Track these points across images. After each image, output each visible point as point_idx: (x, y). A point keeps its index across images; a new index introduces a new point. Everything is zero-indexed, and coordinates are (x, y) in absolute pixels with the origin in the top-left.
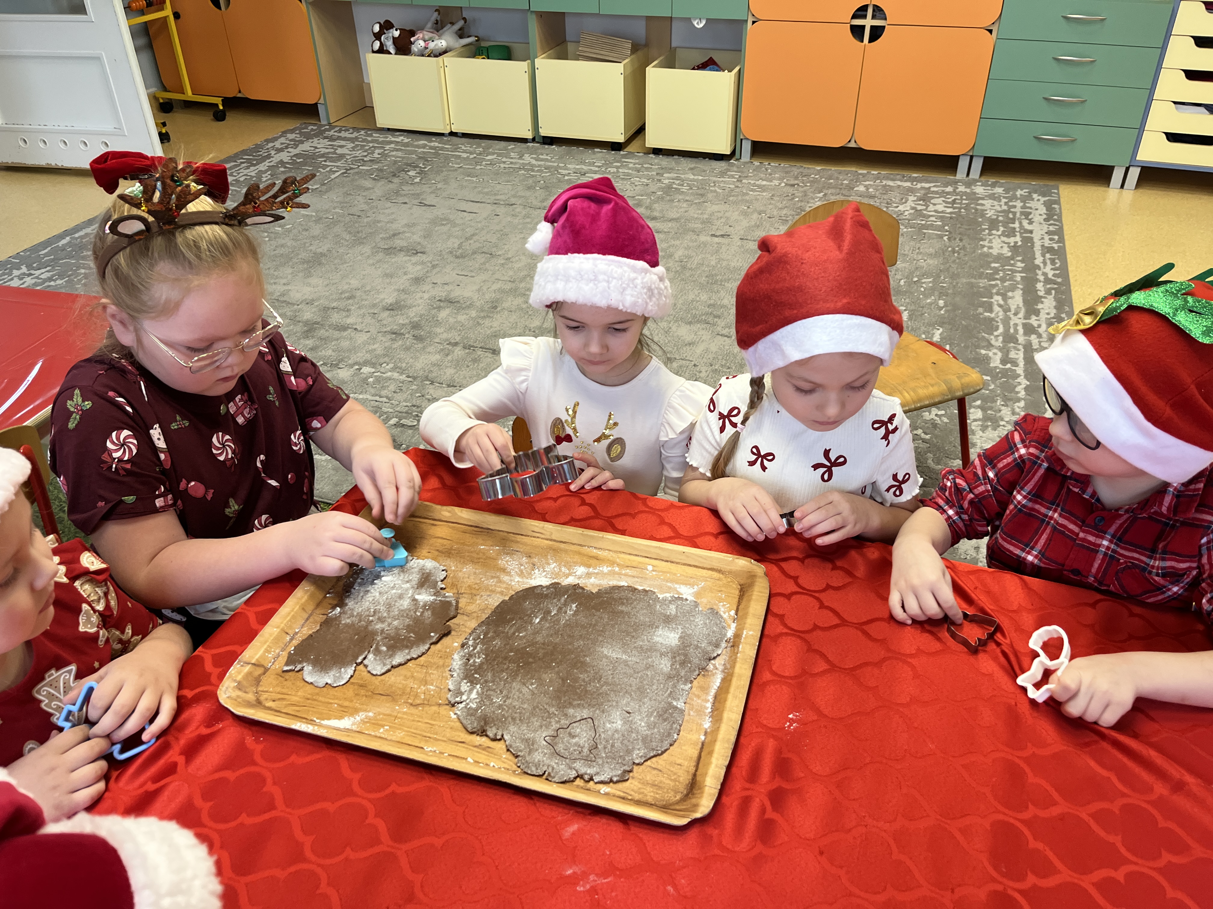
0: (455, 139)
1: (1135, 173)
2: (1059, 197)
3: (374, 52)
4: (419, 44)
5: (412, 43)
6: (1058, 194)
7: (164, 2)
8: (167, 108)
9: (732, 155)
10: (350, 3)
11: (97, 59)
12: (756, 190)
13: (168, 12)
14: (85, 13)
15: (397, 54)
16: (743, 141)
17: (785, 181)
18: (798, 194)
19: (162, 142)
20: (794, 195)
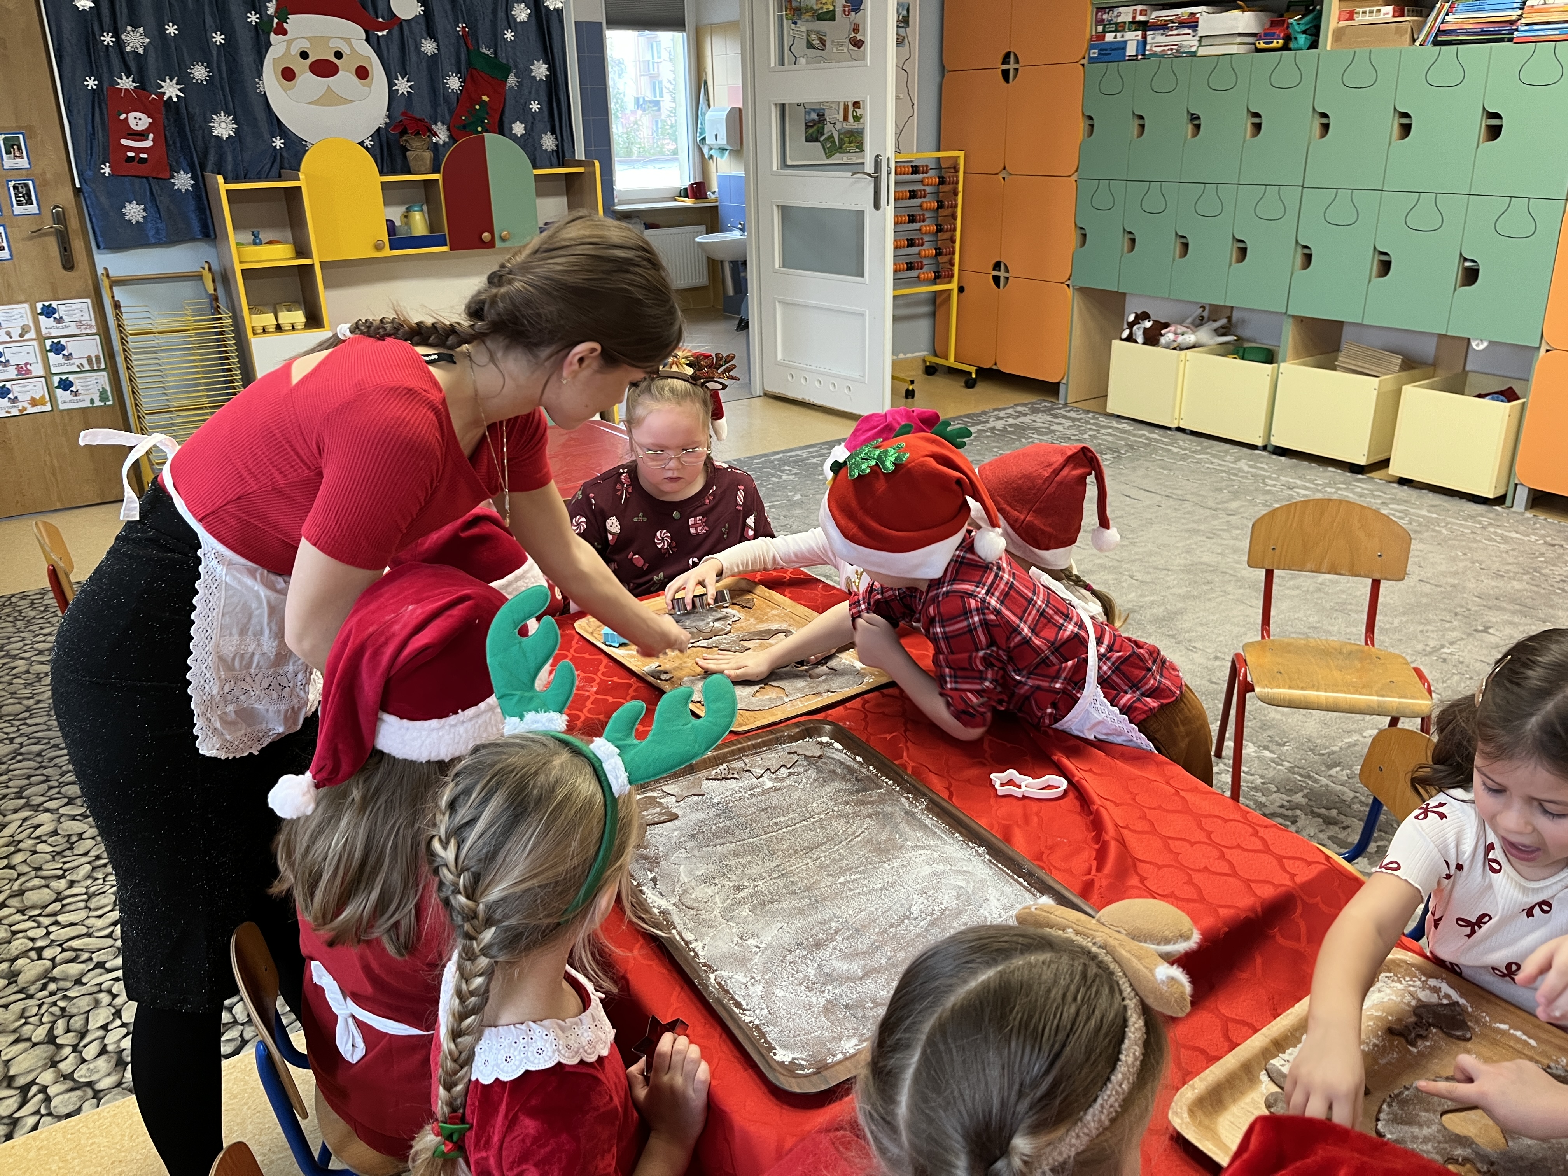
3: (1122, 340)
4: (1168, 336)
5: (1162, 335)
7: (952, 276)
8: (930, 370)
9: (1500, 500)
10: (1124, 294)
11: (863, 315)
12: (1495, 541)
13: (954, 285)
14: (862, 276)
15: (1144, 343)
16: (1519, 487)
17: (1548, 539)
18: (1550, 555)
19: (907, 397)
20: (1542, 554)
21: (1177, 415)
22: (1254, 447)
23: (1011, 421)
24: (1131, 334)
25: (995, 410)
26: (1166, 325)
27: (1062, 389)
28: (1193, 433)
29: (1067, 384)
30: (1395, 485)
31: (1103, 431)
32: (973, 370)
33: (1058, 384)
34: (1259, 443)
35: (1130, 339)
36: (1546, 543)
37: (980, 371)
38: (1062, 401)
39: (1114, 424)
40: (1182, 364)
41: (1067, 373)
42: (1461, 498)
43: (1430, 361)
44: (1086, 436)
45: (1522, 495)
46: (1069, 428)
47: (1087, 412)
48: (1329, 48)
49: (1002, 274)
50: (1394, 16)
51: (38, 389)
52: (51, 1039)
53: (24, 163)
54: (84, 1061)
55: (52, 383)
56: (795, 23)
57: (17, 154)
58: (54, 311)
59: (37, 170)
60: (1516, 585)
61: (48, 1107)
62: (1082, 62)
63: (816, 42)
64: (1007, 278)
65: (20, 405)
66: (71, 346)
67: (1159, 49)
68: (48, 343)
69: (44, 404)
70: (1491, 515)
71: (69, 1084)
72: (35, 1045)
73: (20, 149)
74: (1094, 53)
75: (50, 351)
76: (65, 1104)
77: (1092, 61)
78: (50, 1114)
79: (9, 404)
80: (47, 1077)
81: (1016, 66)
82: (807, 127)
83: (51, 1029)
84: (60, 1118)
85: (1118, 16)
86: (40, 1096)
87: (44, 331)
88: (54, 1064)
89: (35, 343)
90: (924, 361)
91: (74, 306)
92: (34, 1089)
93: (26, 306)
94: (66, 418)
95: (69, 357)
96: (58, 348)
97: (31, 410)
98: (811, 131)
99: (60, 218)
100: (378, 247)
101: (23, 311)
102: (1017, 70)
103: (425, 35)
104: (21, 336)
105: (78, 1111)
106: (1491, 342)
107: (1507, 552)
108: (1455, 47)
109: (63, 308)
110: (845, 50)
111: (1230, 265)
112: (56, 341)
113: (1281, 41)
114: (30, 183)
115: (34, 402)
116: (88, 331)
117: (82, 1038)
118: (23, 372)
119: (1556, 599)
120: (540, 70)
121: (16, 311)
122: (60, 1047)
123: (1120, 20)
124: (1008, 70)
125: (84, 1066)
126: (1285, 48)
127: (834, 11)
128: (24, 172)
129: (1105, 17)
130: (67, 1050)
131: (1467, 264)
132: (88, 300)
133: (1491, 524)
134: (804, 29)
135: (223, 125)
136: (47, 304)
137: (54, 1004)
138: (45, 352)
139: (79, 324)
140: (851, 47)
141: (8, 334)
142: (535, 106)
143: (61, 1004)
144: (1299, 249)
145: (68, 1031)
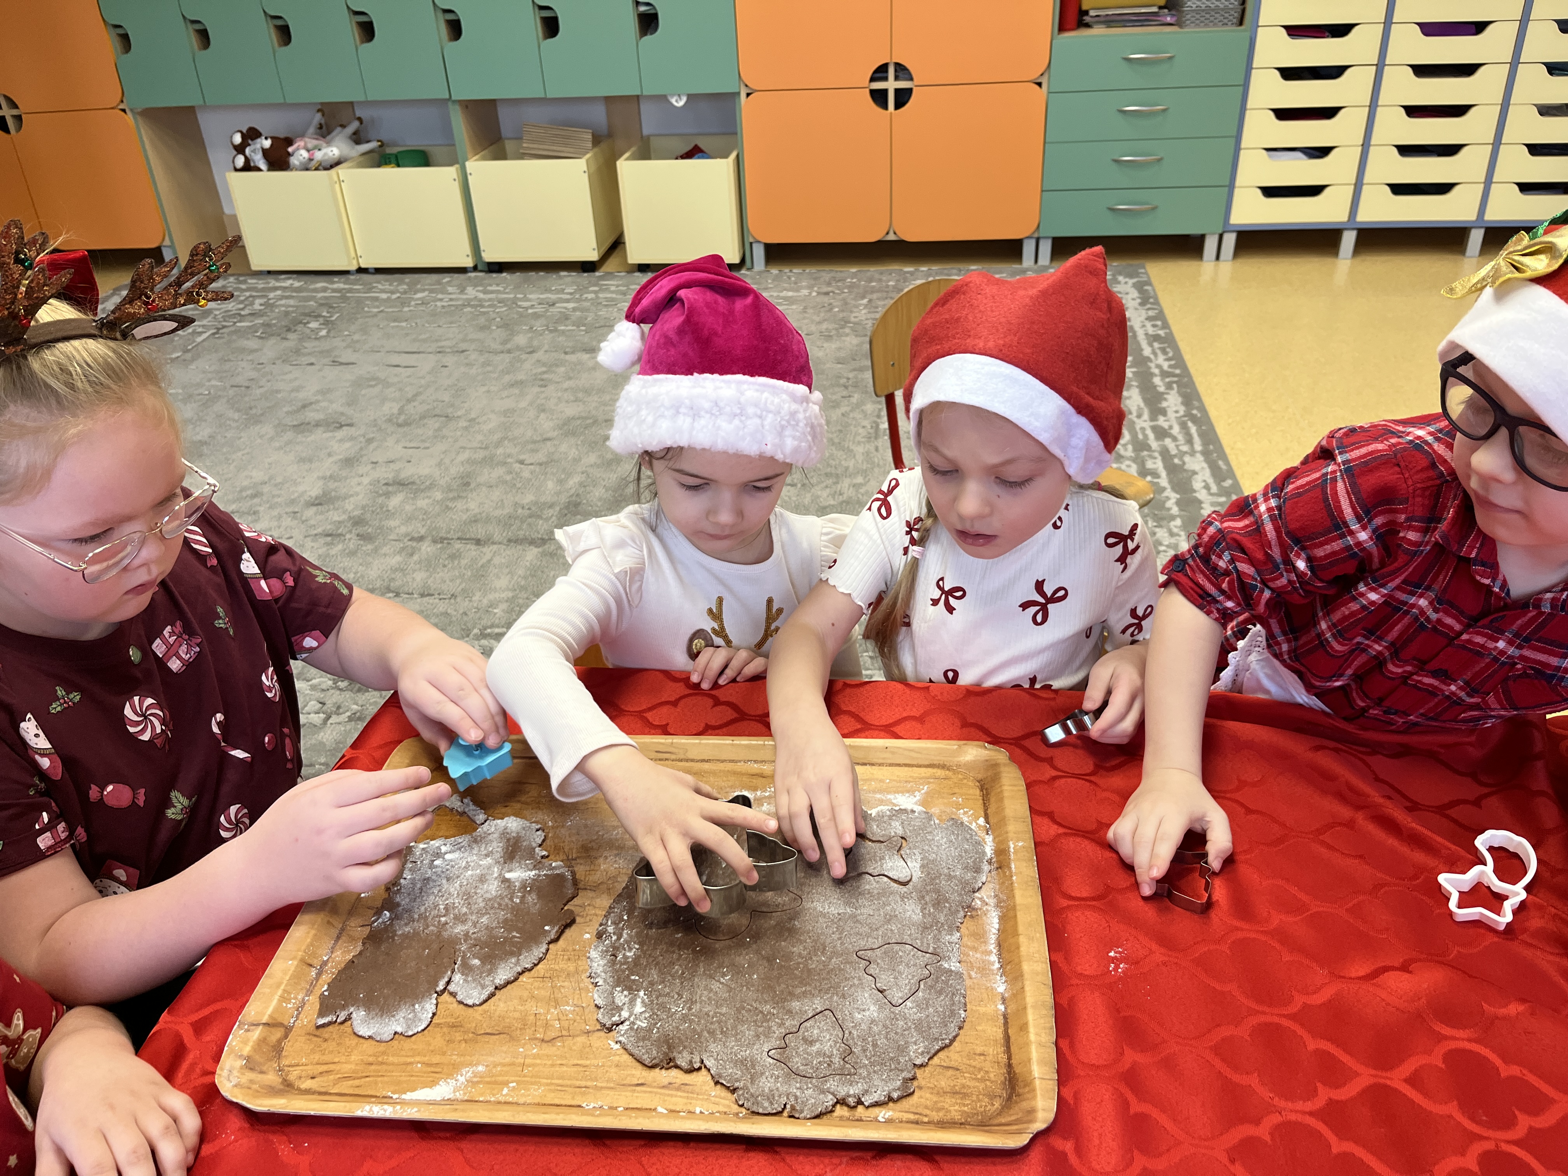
0: (365, 277)
1: (1230, 240)
2: (1149, 277)
3: (236, 170)
4: (299, 154)
5: (289, 155)
6: (1146, 273)
10: (193, 108)
16: (754, 245)
21: (353, 254)
22: (462, 270)
24: (247, 160)
26: (289, 142)
28: (379, 271)
40: (337, 186)
41: (167, 232)
45: (759, 253)
49: (6, 112)
64: (18, 117)
106: (690, 97)
111: (357, 48)
131: (642, 9)
144: (440, 14)
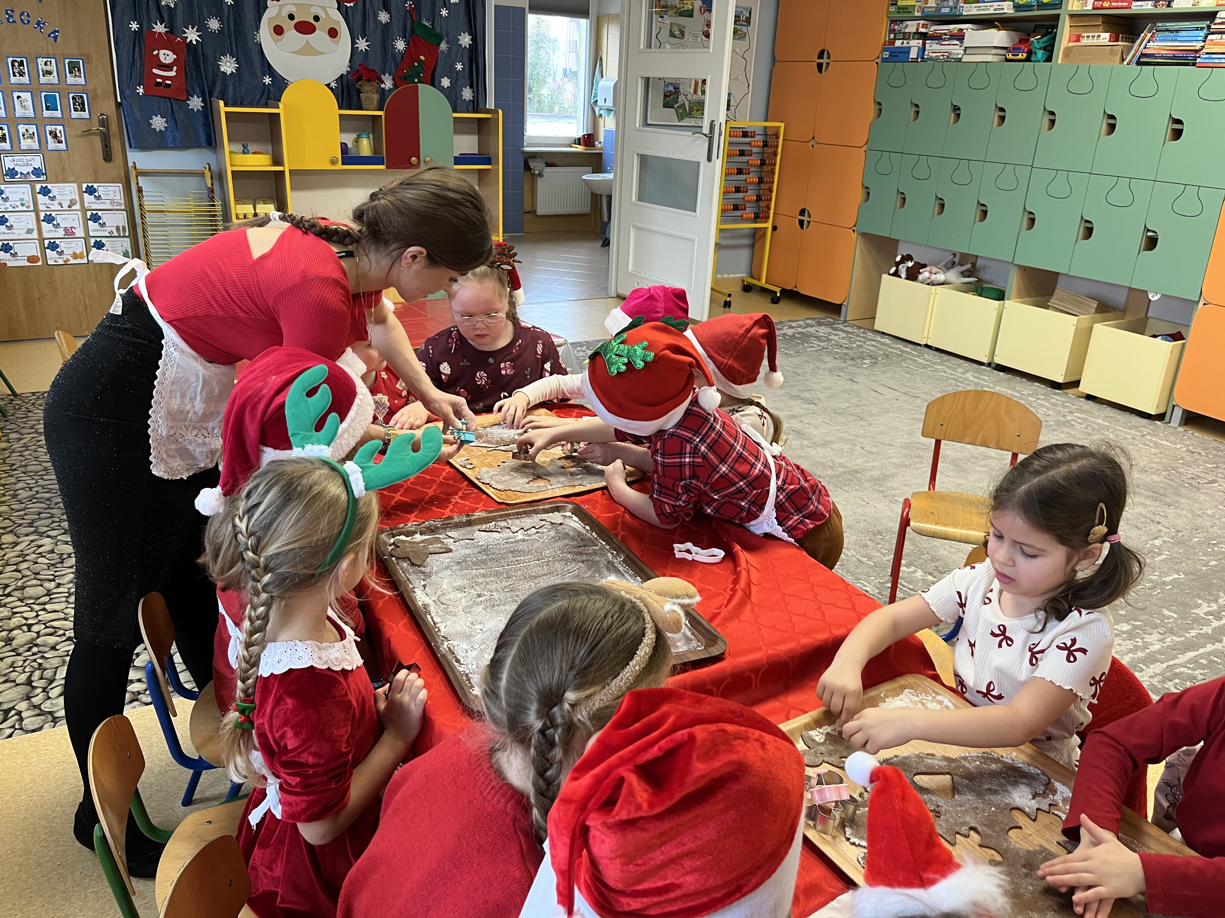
0: (926, 350)
3: (889, 274)
4: (925, 274)
5: (920, 273)
7: (768, 217)
8: (747, 288)
9: (1160, 417)
10: (898, 241)
11: (692, 241)
12: (1149, 446)
13: (769, 225)
14: (695, 211)
15: (906, 279)
16: (1176, 408)
17: (1191, 448)
18: (1188, 458)
19: (725, 307)
20: (1182, 458)
21: (926, 335)
22: (981, 364)
23: (800, 330)
24: (897, 270)
25: (790, 321)
26: (924, 266)
27: (843, 308)
28: (938, 350)
29: (847, 306)
30: (1083, 400)
31: (869, 343)
32: (778, 290)
33: (841, 305)
34: (985, 360)
35: (896, 274)
36: (1188, 450)
37: (783, 291)
38: (842, 319)
39: (879, 338)
40: (933, 296)
41: (848, 298)
42: (1132, 413)
43: (1122, 307)
44: (854, 345)
45: (1178, 414)
46: (843, 338)
47: (860, 328)
48: (1059, 62)
49: (806, 218)
50: (1110, 41)
51: (78, 246)
52: (29, 682)
53: (81, 81)
54: (49, 698)
55: (90, 243)
56: (662, 17)
57: (77, 74)
58: (95, 191)
59: (90, 87)
60: (1155, 478)
61: (20, 724)
62: (877, 61)
63: (677, 33)
64: (809, 222)
65: (65, 257)
66: (105, 217)
67: (934, 55)
68: (89, 213)
69: (82, 258)
70: (1151, 427)
71: (37, 711)
72: (17, 685)
73: (79, 70)
74: (886, 55)
75: (90, 219)
76: (32, 723)
77: (884, 60)
78: (21, 729)
79: (57, 256)
80: (22, 706)
81: (828, 61)
82: (666, 96)
83: (30, 676)
84: (27, 732)
85: (905, 28)
86: (16, 717)
87: (86, 205)
88: (28, 698)
89: (79, 213)
90: (743, 281)
91: (110, 189)
92: (13, 712)
93: (75, 185)
94: (98, 269)
95: (103, 225)
96: (95, 218)
97: (72, 261)
98: (668, 99)
99: (104, 123)
100: (333, 162)
101: (72, 189)
102: (828, 64)
103: (381, 7)
104: (70, 206)
105: (40, 729)
106: (1163, 295)
107: (1155, 454)
108: (1153, 67)
109: (101, 189)
110: (699, 40)
111: (974, 223)
112: (94, 212)
113: (1025, 55)
114: (85, 96)
115: (75, 256)
116: (118, 207)
117: (50, 684)
118: (69, 233)
119: (1183, 490)
120: (465, 40)
121: (67, 189)
122: (34, 688)
123: (907, 30)
124: (822, 64)
125: (49, 701)
126: (1028, 59)
127: (693, 9)
128: (81, 87)
129: (896, 27)
130: (39, 690)
131: (1150, 234)
132: (120, 185)
133: (1149, 433)
134: (668, 22)
135: (228, 64)
136: (90, 185)
137: (35, 661)
138: (86, 220)
139: (112, 202)
140: (704, 38)
141: (60, 205)
142: (459, 67)
143: (40, 661)
144: (1026, 214)
145: (41, 678)
